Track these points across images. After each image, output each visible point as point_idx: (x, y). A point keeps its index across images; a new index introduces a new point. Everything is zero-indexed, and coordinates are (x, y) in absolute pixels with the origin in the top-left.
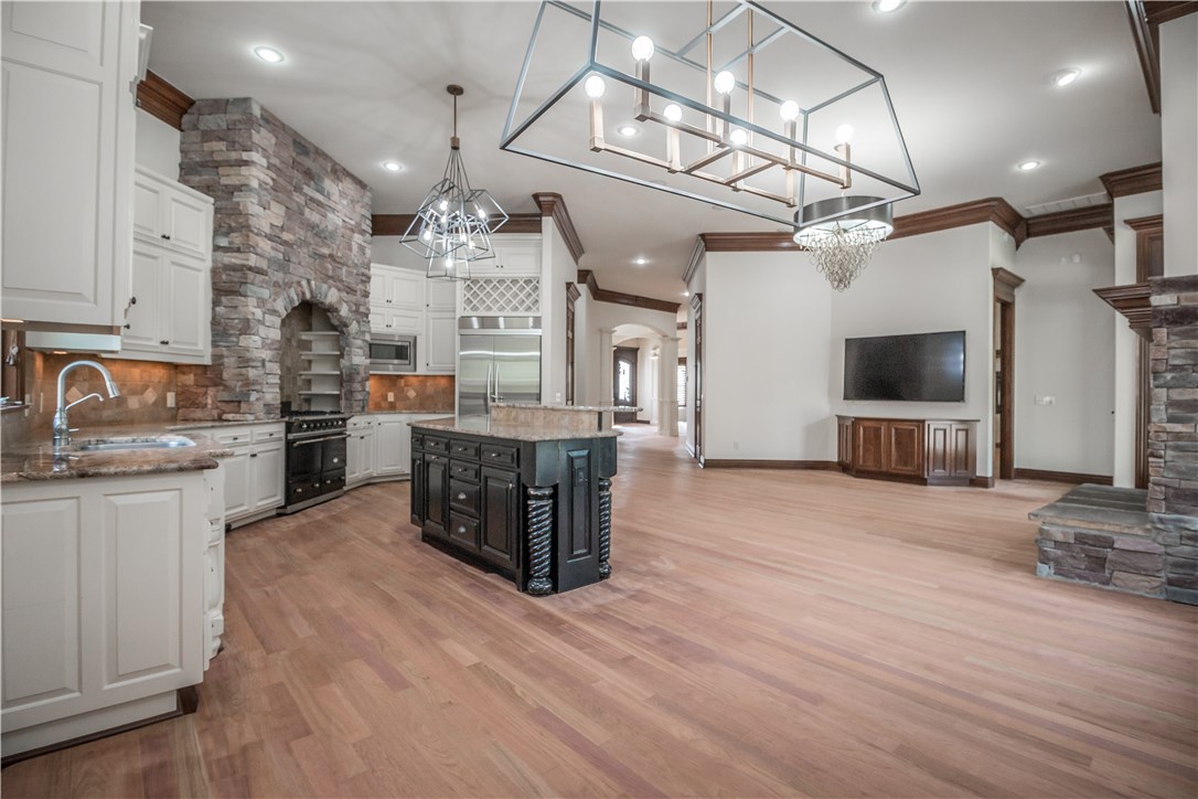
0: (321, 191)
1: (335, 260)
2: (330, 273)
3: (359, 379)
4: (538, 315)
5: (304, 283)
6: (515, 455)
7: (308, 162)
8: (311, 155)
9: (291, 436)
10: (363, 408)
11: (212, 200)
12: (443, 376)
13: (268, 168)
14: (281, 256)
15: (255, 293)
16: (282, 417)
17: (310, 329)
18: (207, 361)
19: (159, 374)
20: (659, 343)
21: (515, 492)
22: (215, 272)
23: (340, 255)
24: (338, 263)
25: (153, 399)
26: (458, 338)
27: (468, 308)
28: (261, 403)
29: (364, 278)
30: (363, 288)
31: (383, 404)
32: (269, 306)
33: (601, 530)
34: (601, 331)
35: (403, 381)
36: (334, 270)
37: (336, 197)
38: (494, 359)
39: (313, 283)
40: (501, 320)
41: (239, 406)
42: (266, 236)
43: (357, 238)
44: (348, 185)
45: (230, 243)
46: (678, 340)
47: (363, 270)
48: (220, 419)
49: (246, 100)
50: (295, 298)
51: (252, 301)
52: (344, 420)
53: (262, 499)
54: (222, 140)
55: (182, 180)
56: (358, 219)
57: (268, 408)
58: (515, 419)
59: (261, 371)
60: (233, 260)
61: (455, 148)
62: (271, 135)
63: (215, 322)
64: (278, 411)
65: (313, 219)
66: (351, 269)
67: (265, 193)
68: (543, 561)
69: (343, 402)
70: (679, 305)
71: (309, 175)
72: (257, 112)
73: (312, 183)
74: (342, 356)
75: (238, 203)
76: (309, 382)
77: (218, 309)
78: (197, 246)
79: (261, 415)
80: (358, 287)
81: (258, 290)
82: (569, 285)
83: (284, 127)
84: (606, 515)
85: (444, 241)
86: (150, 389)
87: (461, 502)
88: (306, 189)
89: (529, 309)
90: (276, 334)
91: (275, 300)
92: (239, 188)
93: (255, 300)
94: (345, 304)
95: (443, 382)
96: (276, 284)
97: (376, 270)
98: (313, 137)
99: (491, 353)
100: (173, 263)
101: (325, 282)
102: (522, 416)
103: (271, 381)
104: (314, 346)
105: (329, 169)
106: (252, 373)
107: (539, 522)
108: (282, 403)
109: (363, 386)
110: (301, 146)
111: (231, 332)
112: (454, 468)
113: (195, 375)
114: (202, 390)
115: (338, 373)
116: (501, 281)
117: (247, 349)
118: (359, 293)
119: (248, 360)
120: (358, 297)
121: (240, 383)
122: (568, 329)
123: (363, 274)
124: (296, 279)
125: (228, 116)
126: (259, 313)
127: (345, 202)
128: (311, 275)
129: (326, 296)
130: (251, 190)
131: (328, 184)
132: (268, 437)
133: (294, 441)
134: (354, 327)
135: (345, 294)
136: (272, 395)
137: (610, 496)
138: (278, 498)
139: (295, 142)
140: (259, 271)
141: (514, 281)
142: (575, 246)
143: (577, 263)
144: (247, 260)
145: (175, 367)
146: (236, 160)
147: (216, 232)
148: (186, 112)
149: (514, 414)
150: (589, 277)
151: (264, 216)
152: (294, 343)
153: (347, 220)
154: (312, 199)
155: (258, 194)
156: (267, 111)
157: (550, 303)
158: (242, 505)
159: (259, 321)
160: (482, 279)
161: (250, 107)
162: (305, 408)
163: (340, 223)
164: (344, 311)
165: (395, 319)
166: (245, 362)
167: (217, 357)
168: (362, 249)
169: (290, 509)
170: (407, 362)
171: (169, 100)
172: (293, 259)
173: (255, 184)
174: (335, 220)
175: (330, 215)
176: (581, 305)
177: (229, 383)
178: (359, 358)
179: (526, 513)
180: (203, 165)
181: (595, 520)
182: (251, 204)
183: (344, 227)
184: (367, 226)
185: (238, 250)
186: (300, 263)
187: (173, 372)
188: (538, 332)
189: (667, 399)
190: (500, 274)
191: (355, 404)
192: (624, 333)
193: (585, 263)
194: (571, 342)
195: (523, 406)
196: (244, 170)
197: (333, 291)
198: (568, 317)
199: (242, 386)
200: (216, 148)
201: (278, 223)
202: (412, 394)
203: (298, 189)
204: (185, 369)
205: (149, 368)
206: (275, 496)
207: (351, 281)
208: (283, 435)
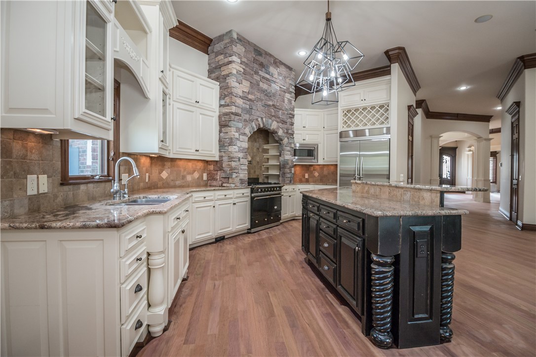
0: (268, 73)
1: (275, 108)
2: (273, 114)
3: (288, 166)
4: (389, 126)
5: (260, 119)
6: (361, 224)
7: (261, 59)
8: (263, 55)
9: (253, 195)
10: (291, 181)
11: (218, 83)
12: (332, 165)
13: (241, 63)
14: (248, 107)
15: (235, 125)
16: (248, 185)
17: (268, 144)
18: (217, 159)
19: (200, 165)
20: (475, 143)
21: (360, 255)
22: (220, 117)
23: (278, 105)
24: (278, 109)
25: (197, 177)
26: (339, 143)
27: (345, 127)
28: (239, 178)
29: (291, 116)
30: (291, 121)
31: (303, 179)
32: (242, 131)
33: (443, 298)
34: (431, 137)
35: (312, 168)
36: (275, 112)
37: (276, 76)
38: (360, 156)
39: (264, 119)
40: (367, 131)
41: (229, 180)
42: (240, 97)
43: (288, 96)
44: (282, 69)
45: (225, 102)
46: (490, 139)
47: (290, 112)
48: (222, 186)
49: (230, 32)
50: (255, 127)
51: (233, 129)
52: (280, 187)
53: (238, 225)
54: (222, 54)
55: (209, 77)
56: (288, 86)
57: (242, 181)
58: (368, 192)
59: (237, 163)
60: (226, 110)
61: (328, 19)
62: (242, 47)
63: (220, 141)
64: (247, 183)
65: (264, 87)
66: (284, 112)
67: (240, 76)
68: (385, 319)
69: (281, 178)
70: (491, 117)
71: (262, 65)
72: (235, 36)
73: (264, 69)
74: (280, 155)
75: (228, 83)
76: (268, 169)
77: (221, 134)
78: (212, 105)
79: (238, 184)
80: (288, 120)
81: (237, 124)
82: (409, 107)
83: (249, 43)
84: (448, 286)
85: (321, 80)
86: (196, 172)
87: (325, 248)
88: (260, 73)
89: (383, 123)
90: (245, 145)
91: (245, 128)
92: (228, 75)
93: (235, 128)
94: (281, 129)
95: (332, 168)
96: (245, 120)
97: (297, 112)
98: (263, 46)
99: (358, 153)
100: (201, 114)
101: (270, 119)
102: (372, 191)
103: (243, 168)
104: (270, 151)
105: (272, 62)
106: (233, 164)
107: (381, 285)
108: (248, 179)
109: (291, 170)
110: (258, 51)
111: (226, 145)
112: (322, 224)
113: (214, 165)
114: (216, 172)
115: (279, 164)
116: (364, 109)
117: (231, 152)
118: (288, 123)
119: (232, 158)
120: (288, 125)
121: (229, 169)
122: (409, 135)
123: (290, 114)
124: (255, 117)
125: (224, 42)
126: (237, 135)
127: (281, 78)
128: (263, 115)
129: (271, 125)
130: (233, 75)
131: (272, 69)
132: (242, 195)
133: (254, 197)
134: (285, 141)
135: (281, 124)
136: (244, 175)
137: (453, 268)
138: (247, 225)
139: (255, 49)
140: (236, 114)
141: (373, 108)
142: (414, 83)
143: (415, 95)
144: (231, 109)
145: (207, 162)
146: (227, 62)
147: (220, 99)
148: (210, 46)
149: (366, 188)
150: (423, 104)
151: (240, 87)
152: (260, 150)
153: (282, 87)
154: (263, 78)
155: (236, 77)
156: (240, 35)
157: (396, 118)
158: (229, 227)
159: (237, 139)
160: (353, 108)
161: (232, 34)
162: (266, 181)
163: (279, 89)
164: (280, 133)
165: (307, 136)
166: (231, 159)
167: (221, 157)
168: (290, 101)
169: (253, 230)
170: (313, 158)
171: (202, 41)
172: (254, 108)
173: (234, 72)
174: (275, 87)
175: (273, 85)
176: (418, 120)
177: (224, 169)
178: (288, 156)
179: (370, 274)
180: (216, 68)
181: (437, 289)
182: (232, 82)
183: (280, 90)
184: (292, 89)
185: (228, 105)
186: (257, 110)
187: (206, 164)
188: (389, 136)
189: (481, 178)
190: (363, 104)
191: (286, 179)
192: (447, 138)
193: (421, 95)
194: (411, 144)
195: (373, 183)
196: (230, 66)
197: (275, 123)
198: (409, 128)
199: (230, 170)
200: (220, 59)
201: (246, 90)
202: (316, 174)
203: (256, 73)
204: (210, 163)
205: (195, 162)
206: (245, 224)
207: (284, 118)
208: (249, 194)
